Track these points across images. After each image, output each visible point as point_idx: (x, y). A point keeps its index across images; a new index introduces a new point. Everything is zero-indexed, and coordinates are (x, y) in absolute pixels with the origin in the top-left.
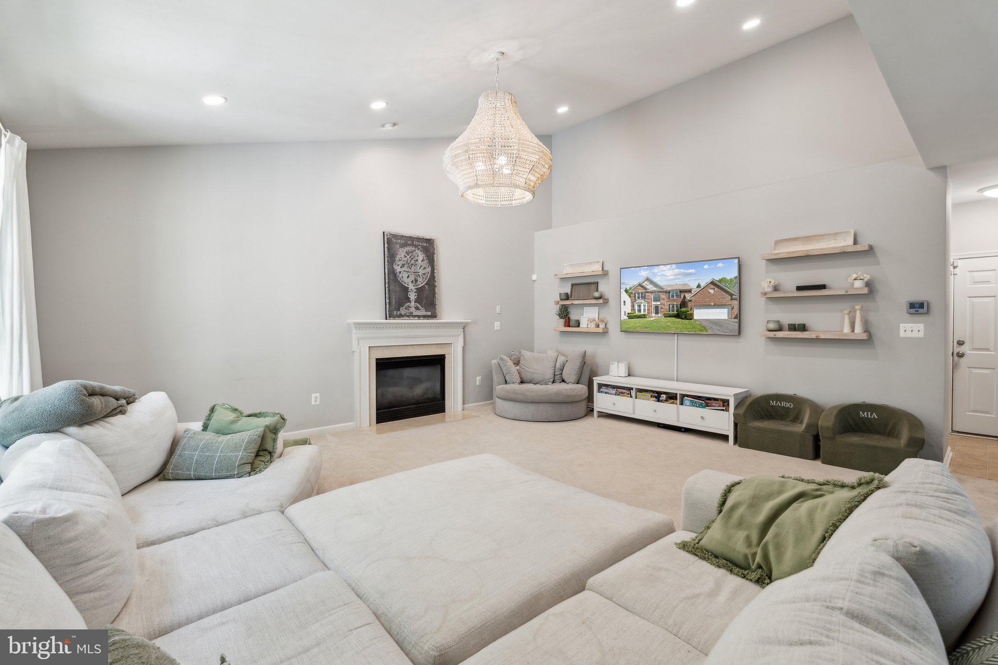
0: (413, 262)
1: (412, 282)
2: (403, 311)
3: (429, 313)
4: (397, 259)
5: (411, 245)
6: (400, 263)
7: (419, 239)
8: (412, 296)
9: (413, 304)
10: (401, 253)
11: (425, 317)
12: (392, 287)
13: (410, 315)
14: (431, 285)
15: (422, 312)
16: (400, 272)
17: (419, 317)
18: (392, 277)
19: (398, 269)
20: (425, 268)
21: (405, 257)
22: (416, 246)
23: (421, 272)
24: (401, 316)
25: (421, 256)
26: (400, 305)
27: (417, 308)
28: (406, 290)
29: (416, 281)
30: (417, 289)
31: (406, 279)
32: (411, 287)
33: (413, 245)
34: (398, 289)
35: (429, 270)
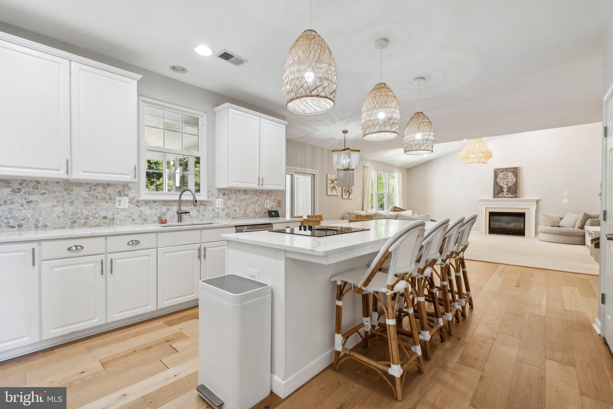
0: (506, 177)
1: (505, 185)
2: (500, 195)
3: (514, 196)
4: (498, 177)
5: (505, 171)
6: (500, 179)
7: (510, 168)
8: (505, 190)
9: (505, 193)
10: (501, 175)
11: (511, 197)
12: (495, 187)
13: (504, 197)
14: (516, 184)
15: (510, 195)
16: (500, 182)
17: (508, 197)
18: (495, 184)
19: (498, 180)
20: (512, 179)
21: (503, 176)
22: (508, 171)
23: (510, 180)
24: (499, 197)
25: (510, 174)
26: (499, 193)
27: (507, 194)
28: (502, 188)
29: (507, 184)
30: (507, 187)
31: (501, 183)
32: (505, 186)
33: (507, 171)
34: (498, 188)
35: (515, 179)
